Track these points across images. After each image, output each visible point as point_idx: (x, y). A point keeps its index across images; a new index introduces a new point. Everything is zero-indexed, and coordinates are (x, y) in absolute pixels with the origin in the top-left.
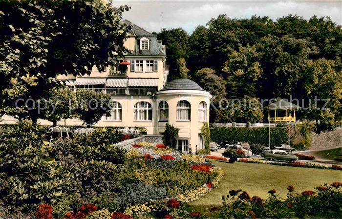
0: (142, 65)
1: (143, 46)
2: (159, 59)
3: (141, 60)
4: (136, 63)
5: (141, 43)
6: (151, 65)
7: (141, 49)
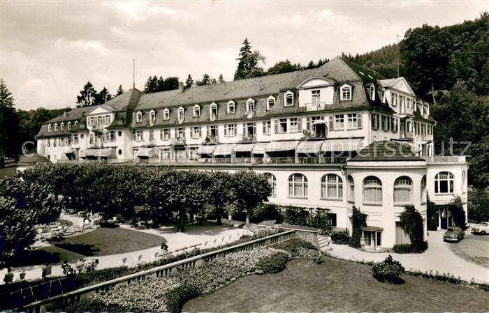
0: (342, 121)
1: (344, 96)
2: (363, 112)
3: (341, 114)
4: (335, 119)
5: (342, 92)
6: (355, 120)
7: (341, 100)
